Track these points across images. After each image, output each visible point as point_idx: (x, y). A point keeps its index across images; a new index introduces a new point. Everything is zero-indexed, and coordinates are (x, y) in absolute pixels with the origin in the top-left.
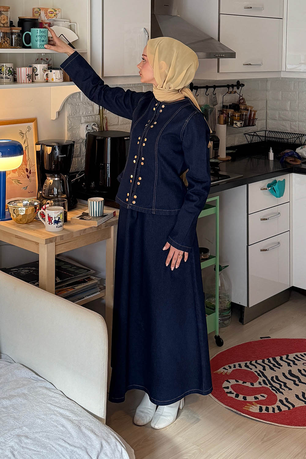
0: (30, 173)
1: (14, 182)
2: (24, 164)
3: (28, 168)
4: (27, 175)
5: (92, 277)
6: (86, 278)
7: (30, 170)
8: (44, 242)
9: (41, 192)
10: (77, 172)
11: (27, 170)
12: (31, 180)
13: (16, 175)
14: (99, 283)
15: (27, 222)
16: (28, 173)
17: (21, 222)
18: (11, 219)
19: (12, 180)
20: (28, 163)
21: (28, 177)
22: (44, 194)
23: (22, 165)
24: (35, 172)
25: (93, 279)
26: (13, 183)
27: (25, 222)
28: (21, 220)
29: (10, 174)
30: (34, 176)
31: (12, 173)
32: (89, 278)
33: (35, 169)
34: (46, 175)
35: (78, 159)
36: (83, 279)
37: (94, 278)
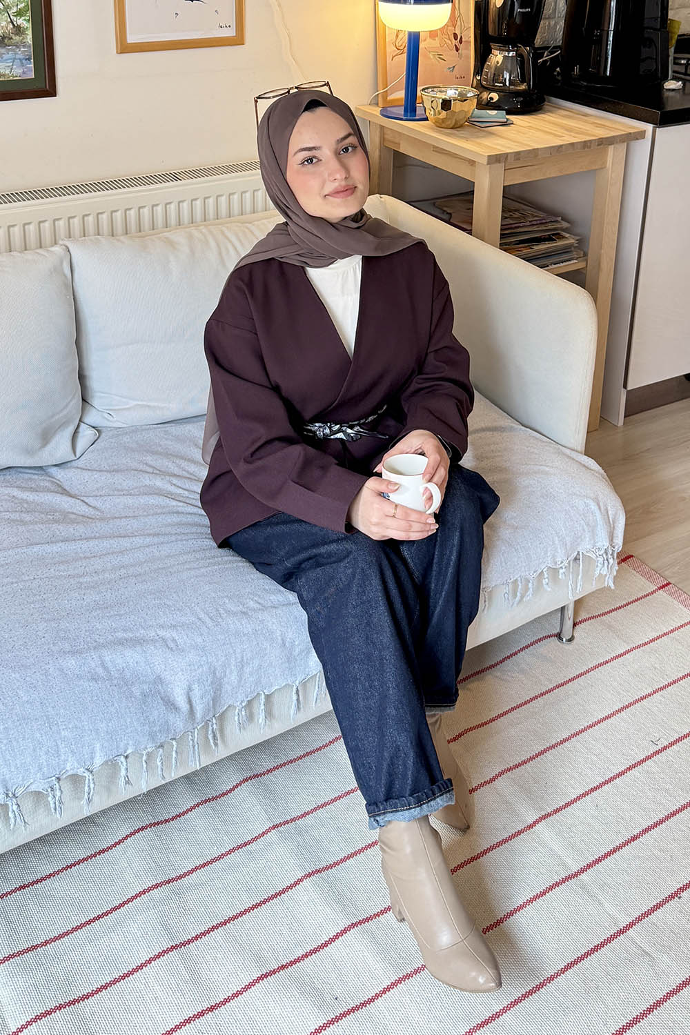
0: (461, 42)
1: (432, 57)
2: (450, 24)
3: (458, 32)
4: (456, 45)
5: (563, 234)
6: (553, 235)
7: (461, 37)
8: (485, 162)
9: (479, 78)
10: (546, 48)
11: (455, 36)
12: (462, 55)
13: (436, 43)
14: (577, 245)
15: (454, 126)
16: (457, 43)
17: (443, 125)
18: (427, 119)
19: (429, 52)
20: (459, 23)
21: (457, 49)
22: (486, 80)
23: (448, 26)
24: (470, 42)
25: (566, 238)
26: (430, 58)
27: (451, 126)
28: (443, 122)
29: (425, 40)
30: (468, 48)
31: (429, 40)
32: (558, 234)
33: (470, 35)
34: (490, 46)
35: (549, 23)
36: (548, 235)
37: (569, 235)
